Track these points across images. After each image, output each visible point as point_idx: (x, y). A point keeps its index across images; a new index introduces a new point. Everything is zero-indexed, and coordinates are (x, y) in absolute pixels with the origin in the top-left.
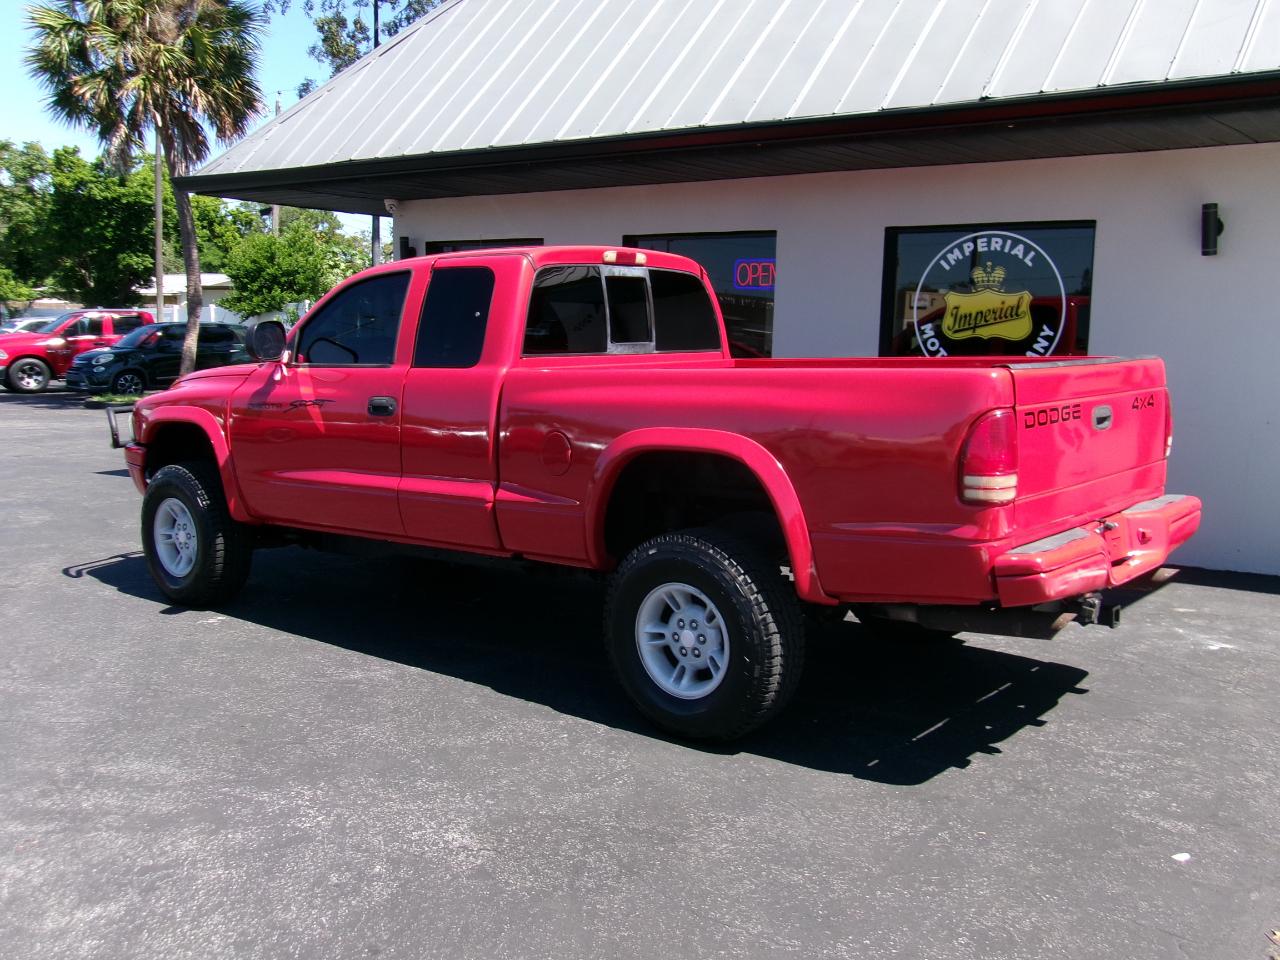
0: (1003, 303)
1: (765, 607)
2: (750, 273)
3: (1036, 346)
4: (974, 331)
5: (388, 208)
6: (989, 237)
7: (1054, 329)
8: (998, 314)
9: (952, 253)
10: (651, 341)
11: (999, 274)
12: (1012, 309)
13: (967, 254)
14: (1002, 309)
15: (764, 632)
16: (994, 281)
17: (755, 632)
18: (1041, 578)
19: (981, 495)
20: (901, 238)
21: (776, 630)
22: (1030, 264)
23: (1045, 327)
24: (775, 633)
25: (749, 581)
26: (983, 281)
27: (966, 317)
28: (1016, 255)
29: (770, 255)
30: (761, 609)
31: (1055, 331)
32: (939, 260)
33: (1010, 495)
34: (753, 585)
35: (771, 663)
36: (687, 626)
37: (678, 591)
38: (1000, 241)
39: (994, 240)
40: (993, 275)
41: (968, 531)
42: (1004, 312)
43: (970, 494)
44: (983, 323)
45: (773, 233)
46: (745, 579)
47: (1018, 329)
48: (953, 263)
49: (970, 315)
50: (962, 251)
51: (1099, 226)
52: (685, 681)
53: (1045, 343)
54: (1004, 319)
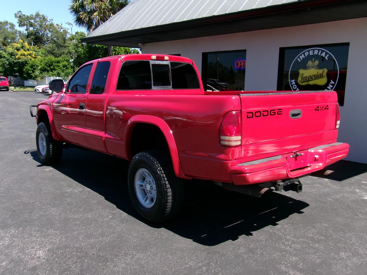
0: (318, 72)
1: (166, 179)
2: (239, 64)
3: (328, 87)
4: (308, 82)
5: (140, 46)
6: (314, 50)
7: (335, 81)
8: (316, 76)
9: (301, 56)
10: (170, 86)
11: (317, 63)
12: (321, 74)
13: (306, 56)
14: (317, 75)
15: (165, 187)
16: (315, 65)
17: (162, 187)
18: (247, 175)
19: (226, 143)
20: (286, 51)
21: (170, 187)
22: (327, 59)
23: (331, 81)
24: (169, 188)
25: (162, 169)
26: (311, 65)
27: (305, 77)
28: (322, 56)
29: (244, 58)
30: (164, 179)
31: (335, 82)
32: (297, 58)
33: (239, 143)
34: (162, 171)
35: (167, 198)
36: (148, 183)
37: (144, 171)
38: (317, 51)
39: (315, 51)
40: (315, 63)
41: (222, 156)
42: (318, 75)
43: (223, 143)
44: (311, 79)
45: (245, 51)
46: (160, 169)
47: (322, 81)
48: (302, 59)
49: (307, 77)
50: (305, 55)
51: (350, 45)
52: (148, 202)
53: (331, 86)
54: (318, 78)
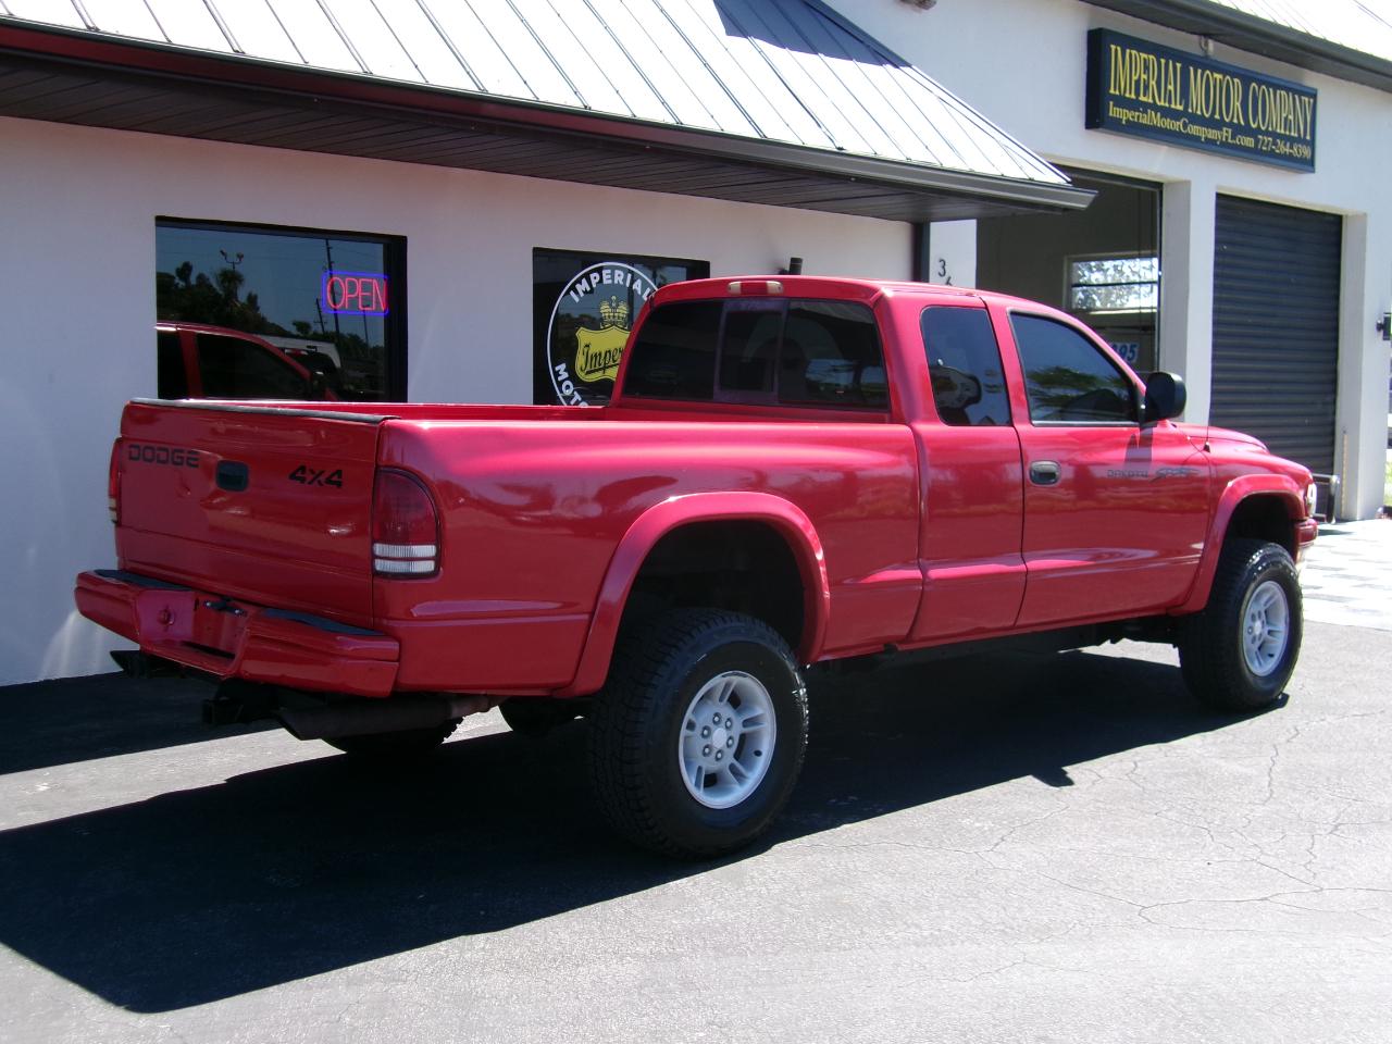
2: (345, 292)
4: (604, 372)
6: (613, 269)
9: (580, 283)
11: (623, 310)
16: (618, 317)
26: (609, 317)
27: (596, 355)
28: (636, 291)
32: (569, 290)
38: (622, 274)
40: (618, 311)
44: (611, 363)
48: (582, 294)
50: (589, 283)
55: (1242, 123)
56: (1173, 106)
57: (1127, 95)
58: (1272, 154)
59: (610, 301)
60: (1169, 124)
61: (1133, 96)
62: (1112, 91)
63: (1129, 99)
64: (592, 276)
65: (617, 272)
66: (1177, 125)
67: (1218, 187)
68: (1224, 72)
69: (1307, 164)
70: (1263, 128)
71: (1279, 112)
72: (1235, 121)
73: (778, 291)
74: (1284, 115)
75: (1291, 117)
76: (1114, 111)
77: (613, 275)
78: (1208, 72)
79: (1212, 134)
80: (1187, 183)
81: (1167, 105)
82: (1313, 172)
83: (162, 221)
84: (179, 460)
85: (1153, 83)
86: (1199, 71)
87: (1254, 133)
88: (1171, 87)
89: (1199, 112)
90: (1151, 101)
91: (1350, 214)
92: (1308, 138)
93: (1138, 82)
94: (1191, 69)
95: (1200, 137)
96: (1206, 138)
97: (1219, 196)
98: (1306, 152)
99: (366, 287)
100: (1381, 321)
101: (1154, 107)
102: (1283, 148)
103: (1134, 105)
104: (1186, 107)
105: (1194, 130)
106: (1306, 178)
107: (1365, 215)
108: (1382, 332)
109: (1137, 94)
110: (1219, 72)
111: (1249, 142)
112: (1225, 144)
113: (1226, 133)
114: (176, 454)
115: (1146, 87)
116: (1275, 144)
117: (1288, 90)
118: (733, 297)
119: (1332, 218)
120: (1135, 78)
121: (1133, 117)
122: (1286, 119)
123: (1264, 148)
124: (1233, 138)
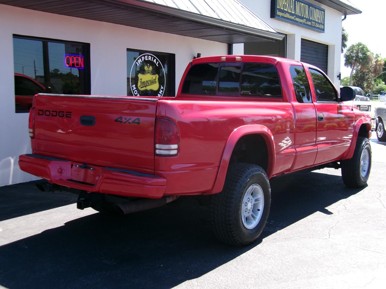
0: (152, 78)
12: (154, 80)
16: (150, 70)
48: (139, 63)
53: (162, 91)
55: (308, 18)
56: (292, 12)
57: (281, 8)
58: (315, 27)
59: (147, 65)
60: (291, 17)
61: (283, 9)
62: (278, 7)
63: (282, 9)
64: (142, 57)
65: (149, 57)
66: (293, 18)
67: (302, 36)
68: (304, 3)
69: (323, 30)
70: (313, 20)
71: (317, 15)
72: (307, 17)
73: (240, 60)
74: (318, 16)
75: (319, 17)
76: (278, 13)
77: (148, 57)
78: (300, 3)
79: (301, 21)
80: (294, 35)
81: (291, 12)
82: (324, 33)
83: (15, 36)
84: (62, 115)
85: (287, 5)
86: (298, 2)
87: (311, 21)
88: (292, 7)
89: (298, 14)
90: (287, 10)
91: (330, 45)
92: (323, 23)
93: (284, 5)
94: (296, 2)
95: (298, 22)
96: (300, 22)
97: (302, 39)
98: (323, 27)
99: (77, 60)
100: (338, 75)
101: (288, 12)
102: (317, 26)
103: (283, 11)
104: (295, 13)
105: (297, 19)
106: (322, 34)
107: (334, 45)
108: (338, 78)
109: (284, 9)
110: (303, 3)
111: (309, 23)
112: (304, 24)
113: (304, 21)
114: (60, 113)
115: (286, 6)
116: (316, 24)
117: (318, 9)
118: (223, 62)
119: (325, 46)
120: (283, 4)
121: (283, 15)
122: (318, 17)
123: (313, 25)
124: (306, 22)
